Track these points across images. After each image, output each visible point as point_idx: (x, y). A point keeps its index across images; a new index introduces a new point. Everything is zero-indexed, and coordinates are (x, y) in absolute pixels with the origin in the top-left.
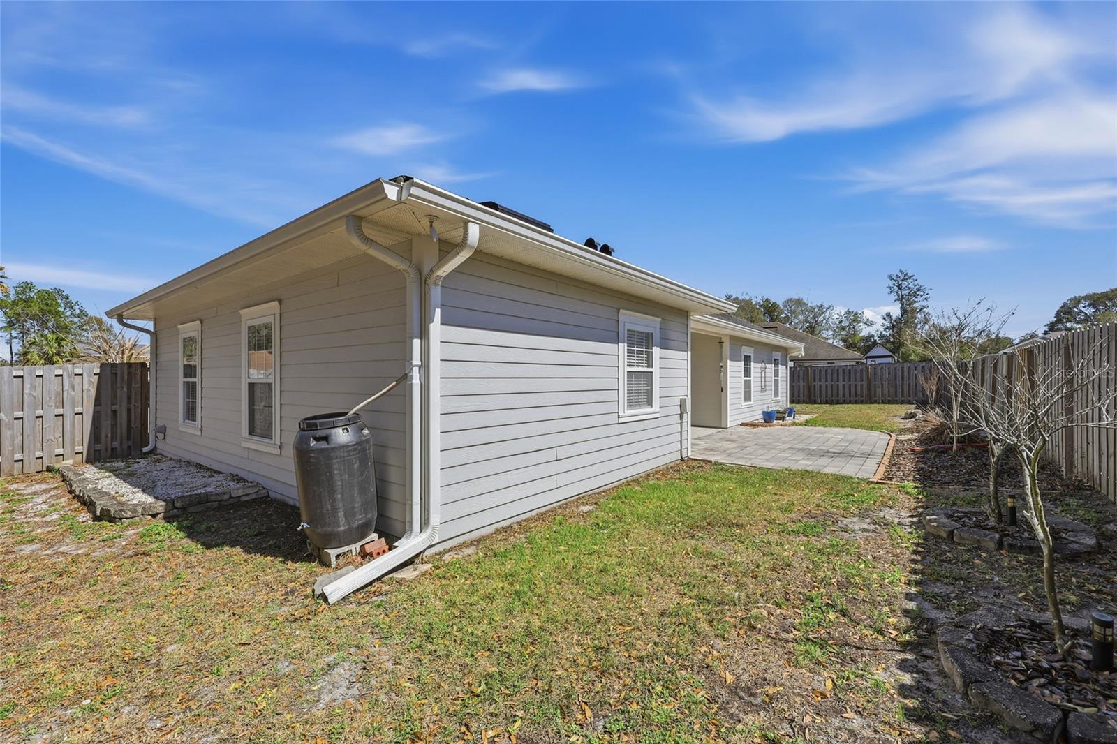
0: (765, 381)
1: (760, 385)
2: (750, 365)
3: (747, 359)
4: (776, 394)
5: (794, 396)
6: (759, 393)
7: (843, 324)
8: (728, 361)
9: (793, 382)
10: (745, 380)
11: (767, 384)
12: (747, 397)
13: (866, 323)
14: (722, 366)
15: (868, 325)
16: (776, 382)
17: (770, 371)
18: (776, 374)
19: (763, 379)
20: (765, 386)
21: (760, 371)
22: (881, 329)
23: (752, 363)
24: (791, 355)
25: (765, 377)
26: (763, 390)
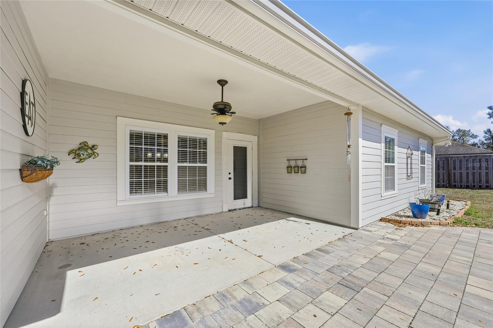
0: (411, 168)
1: (406, 172)
2: (393, 149)
3: (389, 143)
4: (423, 182)
5: (439, 182)
6: (405, 181)
7: (455, 138)
8: (360, 140)
9: (439, 169)
10: (386, 166)
11: (414, 171)
12: (390, 184)
13: (471, 137)
14: (349, 146)
15: (473, 138)
16: (423, 169)
17: (416, 157)
18: (423, 161)
19: (409, 166)
20: (411, 173)
21: (405, 156)
22: (483, 139)
23: (396, 147)
24: (437, 144)
25: (411, 164)
26: (409, 177)
